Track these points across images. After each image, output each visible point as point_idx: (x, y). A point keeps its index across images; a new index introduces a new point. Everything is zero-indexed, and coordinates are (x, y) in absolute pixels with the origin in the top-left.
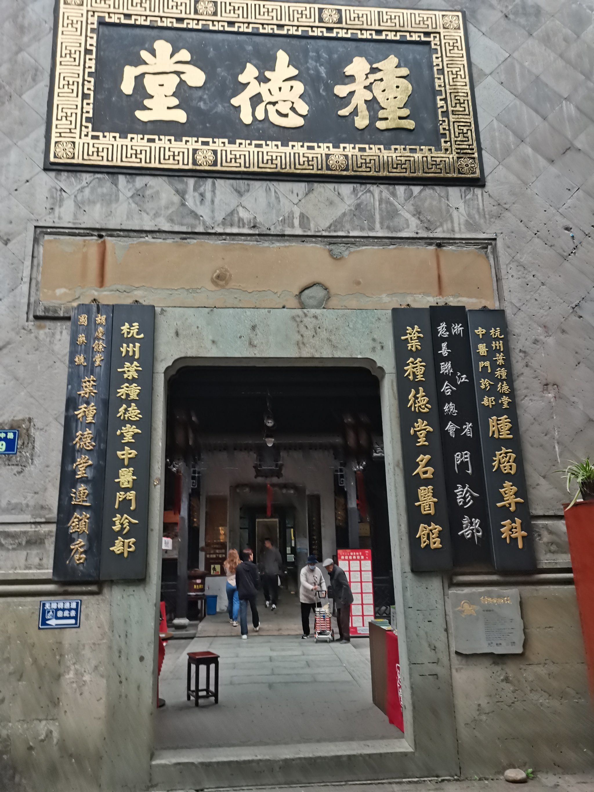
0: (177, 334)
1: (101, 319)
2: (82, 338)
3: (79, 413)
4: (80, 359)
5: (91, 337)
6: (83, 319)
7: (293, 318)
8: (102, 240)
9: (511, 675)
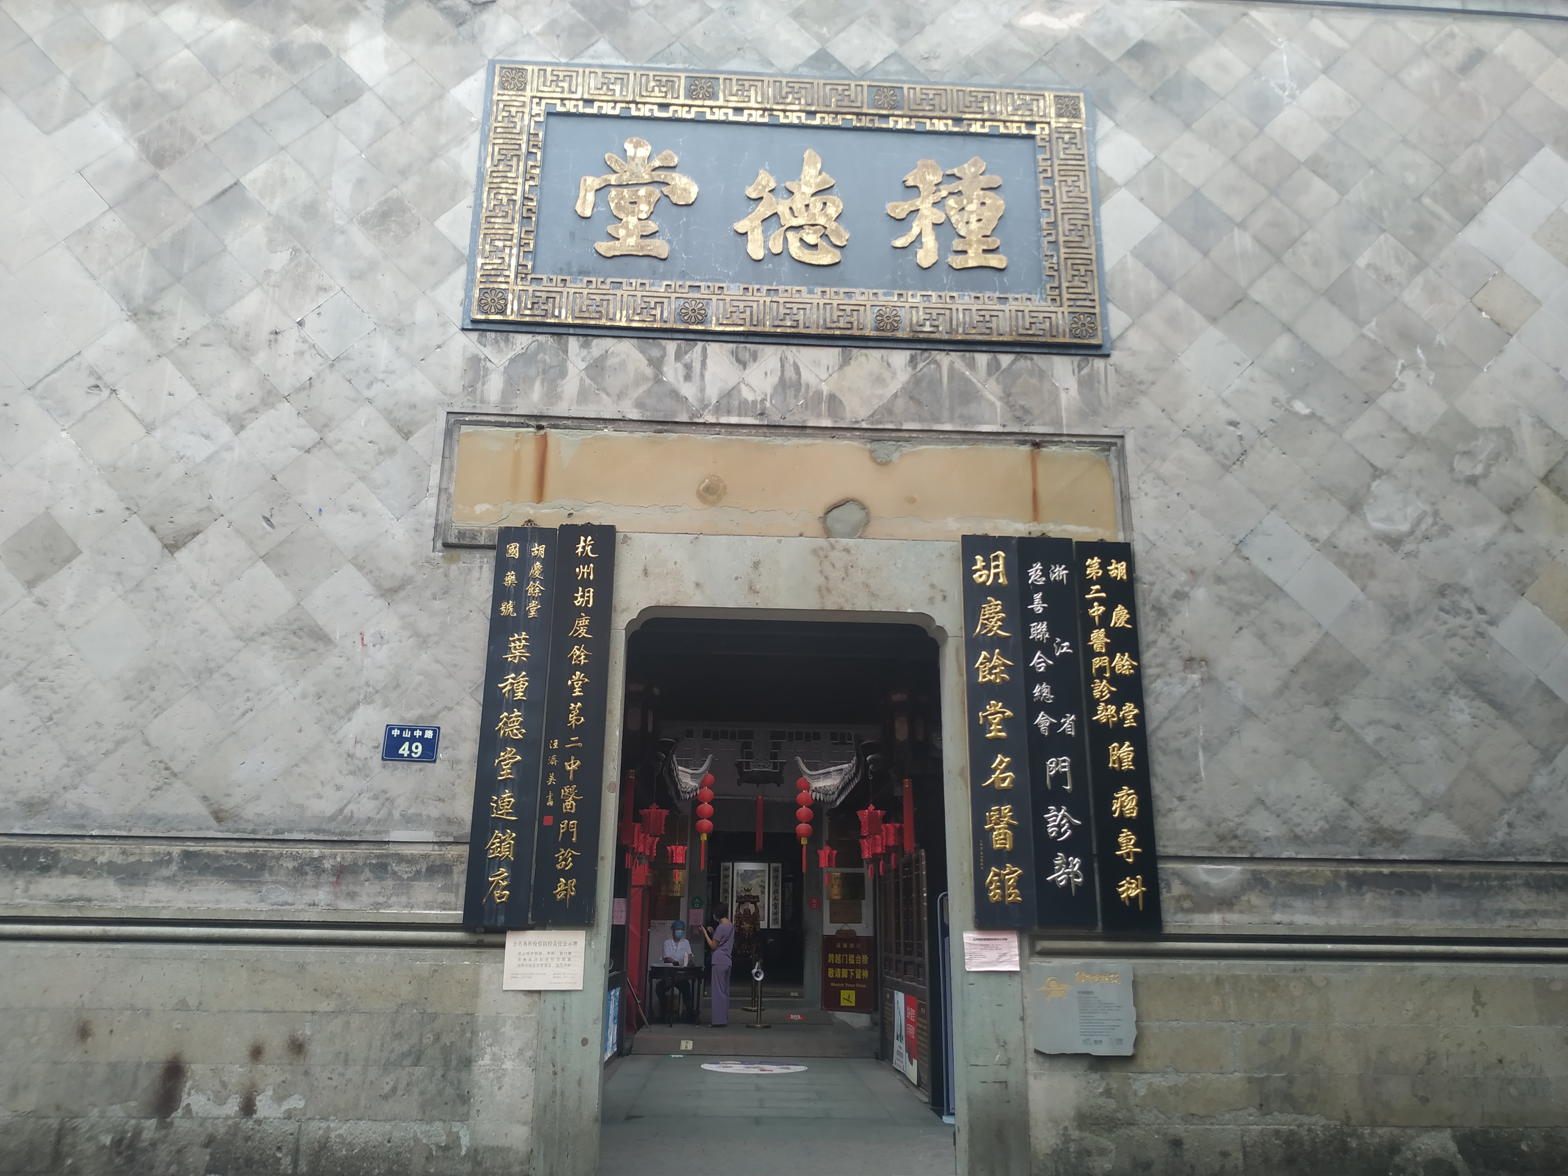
0: (646, 572)
1: (539, 550)
2: (511, 578)
3: (505, 687)
4: (507, 608)
5: (523, 578)
6: (514, 550)
7: (815, 552)
8: (542, 432)
9: (1114, 1086)
